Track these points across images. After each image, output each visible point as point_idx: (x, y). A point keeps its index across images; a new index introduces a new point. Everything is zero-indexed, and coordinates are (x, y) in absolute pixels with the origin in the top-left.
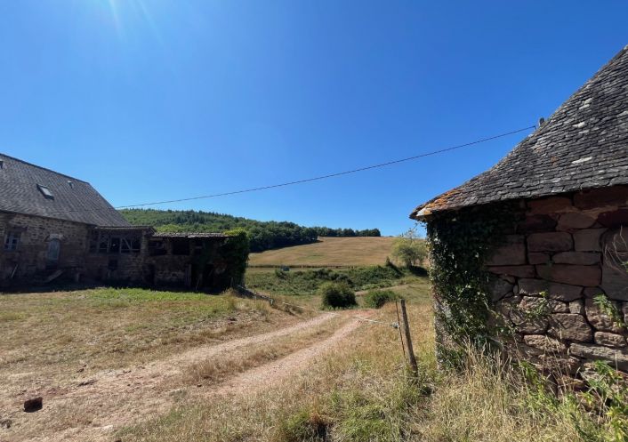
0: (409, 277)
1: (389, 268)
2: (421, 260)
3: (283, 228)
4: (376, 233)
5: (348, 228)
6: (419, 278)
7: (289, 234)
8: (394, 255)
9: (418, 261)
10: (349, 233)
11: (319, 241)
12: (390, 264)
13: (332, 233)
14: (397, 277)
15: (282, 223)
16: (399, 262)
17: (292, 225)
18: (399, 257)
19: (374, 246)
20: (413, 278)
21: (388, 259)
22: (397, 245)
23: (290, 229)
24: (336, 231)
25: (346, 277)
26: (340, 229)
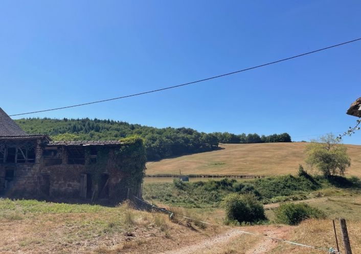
0: (327, 188)
1: (302, 178)
2: (342, 169)
3: (181, 135)
4: (286, 139)
5: (253, 133)
6: (340, 190)
7: (187, 141)
8: (308, 163)
9: (338, 169)
10: (254, 139)
11: (220, 149)
12: (303, 174)
13: (235, 140)
14: (313, 188)
15: (179, 130)
16: (315, 171)
17: (190, 132)
18: (315, 166)
19: (284, 152)
20: (333, 189)
21: (301, 168)
22: (312, 151)
23: (189, 136)
24: (240, 136)
25: (252, 188)
26: (244, 135)
